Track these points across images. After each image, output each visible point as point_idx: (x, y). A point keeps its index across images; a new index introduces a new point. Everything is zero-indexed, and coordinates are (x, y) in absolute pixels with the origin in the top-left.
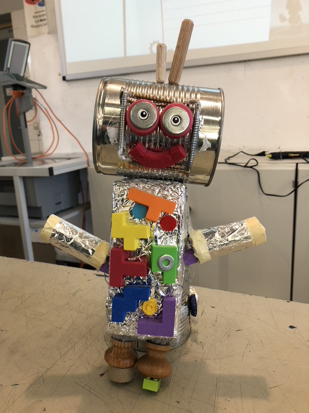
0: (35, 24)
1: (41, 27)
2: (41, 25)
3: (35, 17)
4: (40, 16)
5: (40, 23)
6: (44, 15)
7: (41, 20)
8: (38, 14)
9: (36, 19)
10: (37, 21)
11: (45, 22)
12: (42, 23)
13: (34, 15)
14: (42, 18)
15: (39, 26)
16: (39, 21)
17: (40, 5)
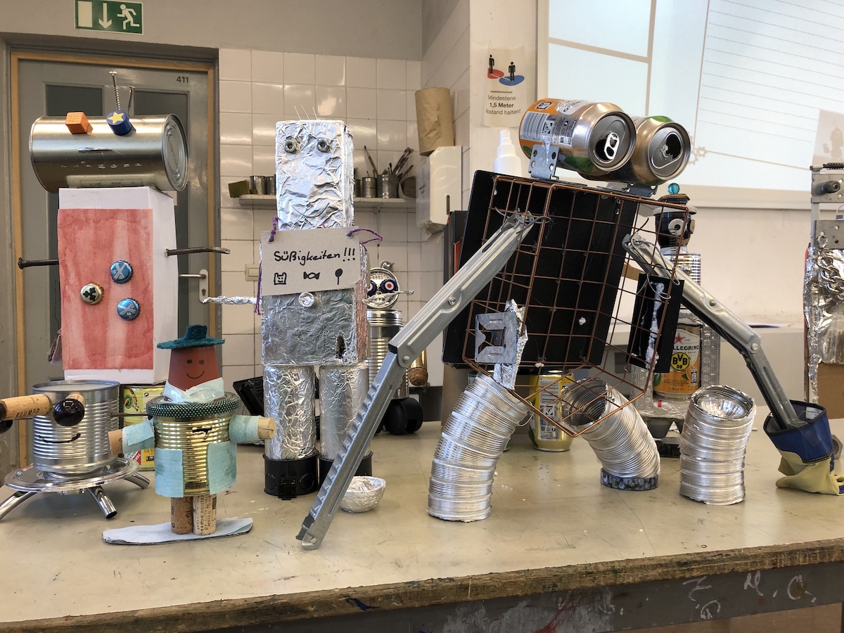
0: (490, 109)
1: (498, 115)
2: (501, 113)
3: (491, 98)
4: (500, 98)
5: (498, 109)
6: (509, 99)
7: (501, 105)
8: (496, 95)
9: (493, 102)
10: (493, 105)
11: (508, 109)
12: (502, 109)
13: (491, 94)
14: (505, 102)
15: (496, 113)
16: (498, 105)
17: (502, 81)
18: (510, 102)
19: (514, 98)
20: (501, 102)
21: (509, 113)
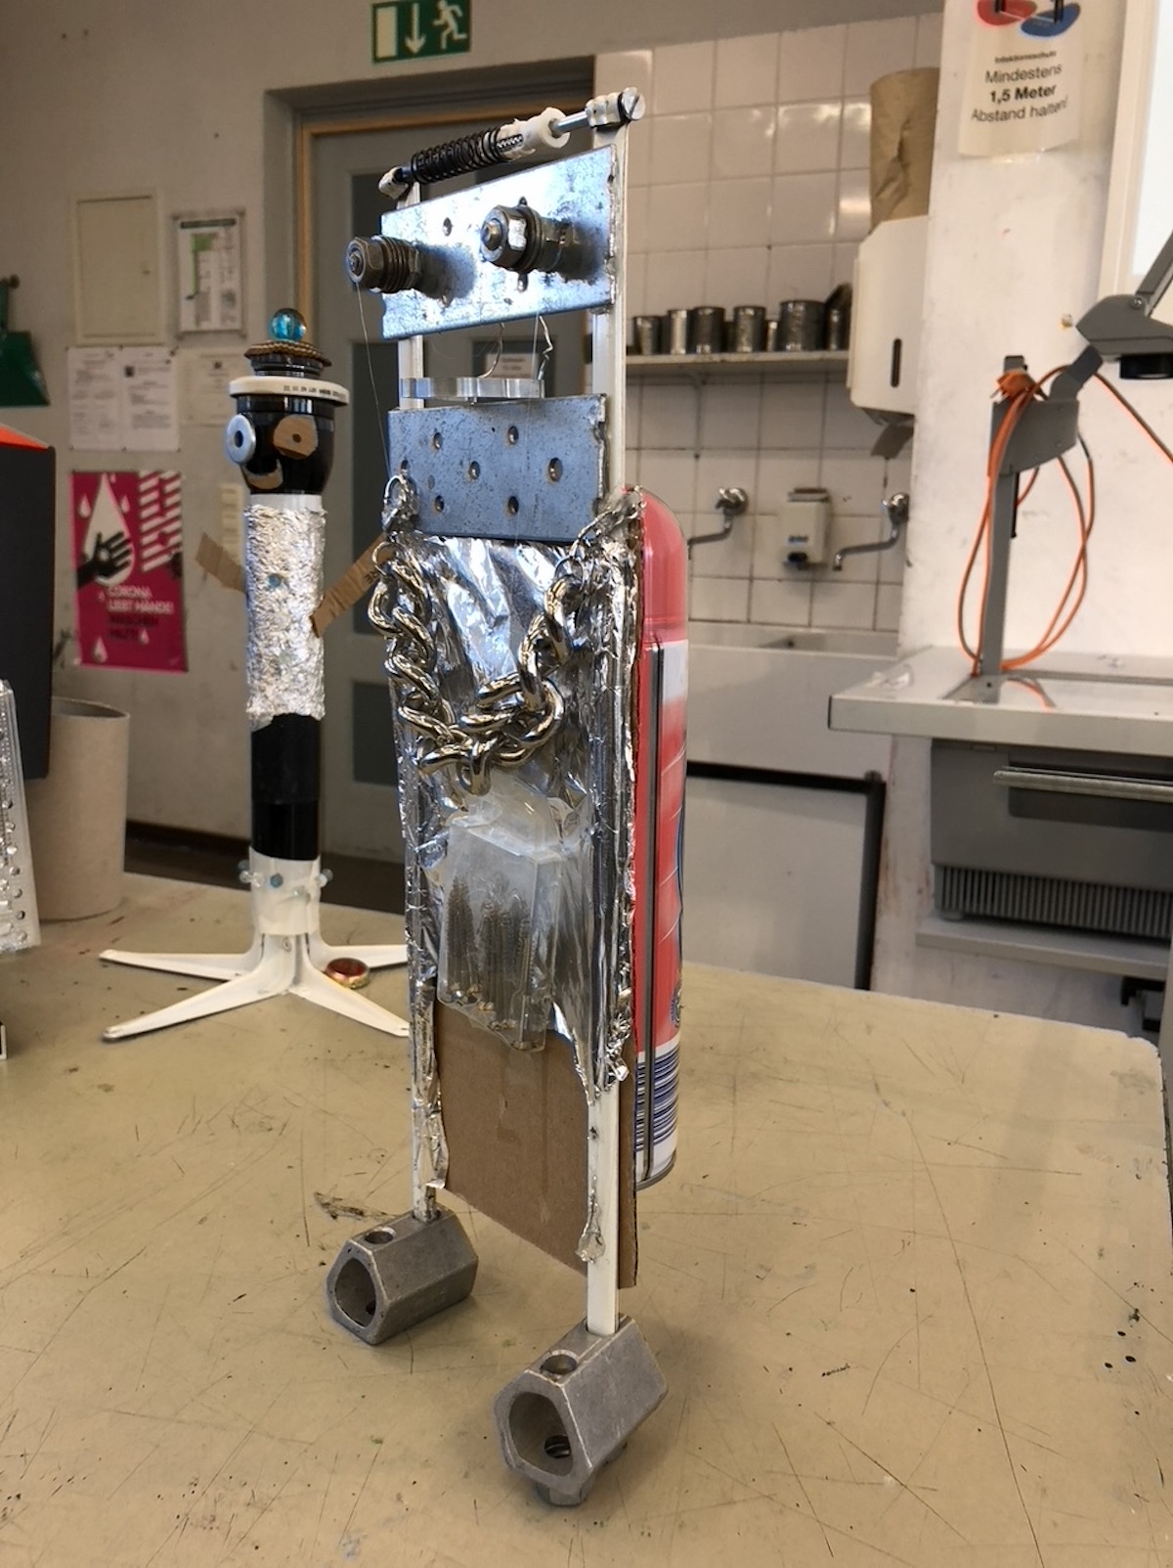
0: (989, 107)
1: (1012, 121)
2: (1019, 114)
3: (993, 77)
4: (1020, 75)
5: (1014, 104)
6: (1044, 73)
7: (1020, 94)
8: (1011, 68)
10: (999, 95)
11: (1040, 102)
12: (1026, 103)
13: (993, 68)
14: (1033, 84)
15: (1005, 116)
16: (1013, 94)
17: (1032, 28)
18: (1046, 83)
19: (1058, 70)
20: (1021, 84)
21: (1043, 112)
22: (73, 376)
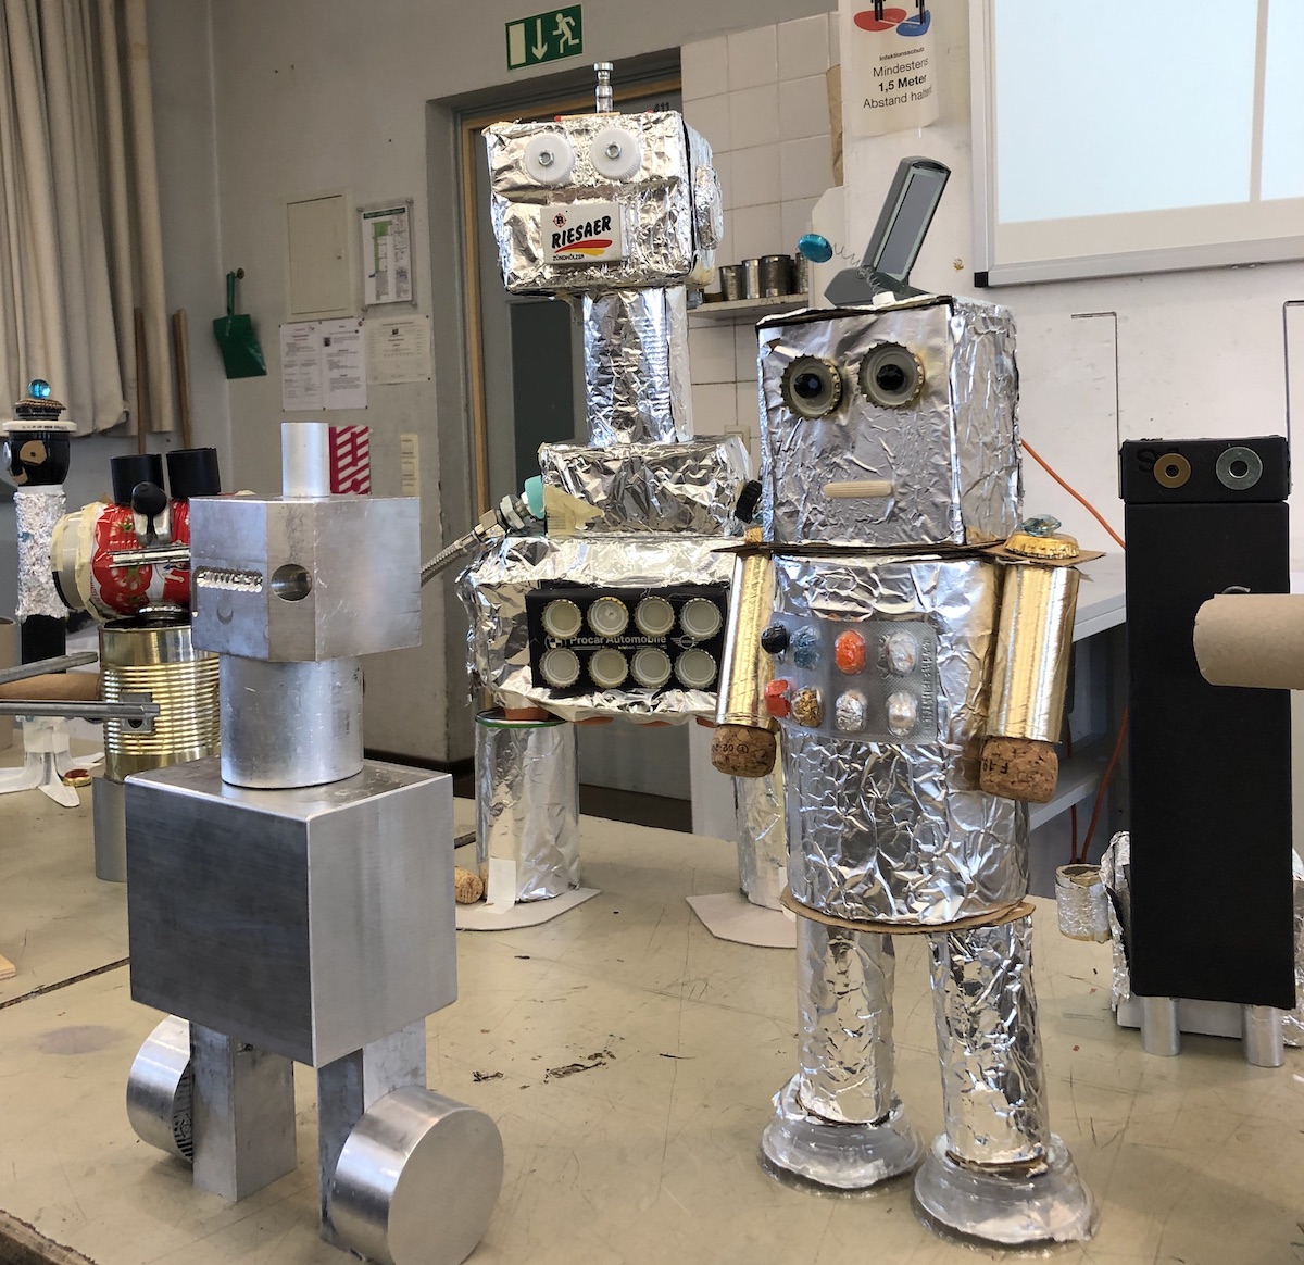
0: (879, 96)
1: (898, 105)
2: (903, 99)
3: (876, 73)
4: (900, 69)
5: (898, 92)
6: (916, 66)
7: (903, 83)
8: (891, 63)
9: (885, 80)
10: (886, 86)
11: (917, 89)
12: (907, 90)
13: (878, 65)
14: (910, 75)
15: (893, 102)
16: (896, 83)
17: (904, 31)
18: (919, 73)
19: (926, 62)
20: (902, 76)
21: (920, 96)
22: (284, 348)
